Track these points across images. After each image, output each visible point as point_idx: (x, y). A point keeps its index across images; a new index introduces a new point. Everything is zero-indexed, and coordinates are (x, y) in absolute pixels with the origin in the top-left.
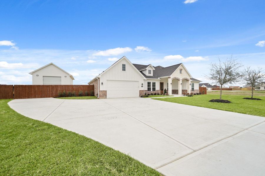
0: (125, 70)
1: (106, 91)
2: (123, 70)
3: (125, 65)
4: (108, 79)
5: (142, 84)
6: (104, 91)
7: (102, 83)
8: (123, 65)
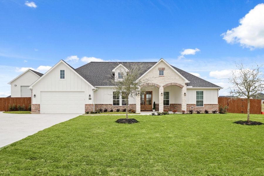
0: (64, 78)
1: (39, 105)
2: (61, 78)
3: (64, 71)
4: (42, 91)
5: (90, 95)
6: (36, 105)
7: (35, 95)
8: (61, 71)
